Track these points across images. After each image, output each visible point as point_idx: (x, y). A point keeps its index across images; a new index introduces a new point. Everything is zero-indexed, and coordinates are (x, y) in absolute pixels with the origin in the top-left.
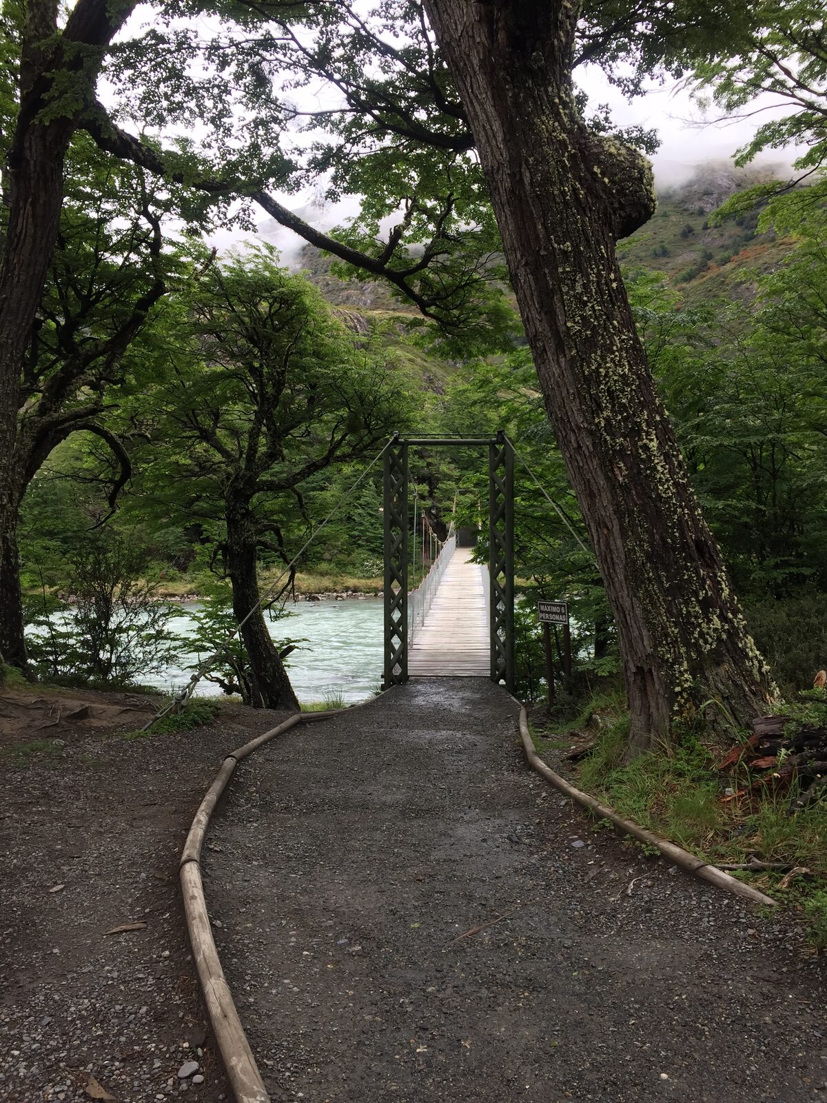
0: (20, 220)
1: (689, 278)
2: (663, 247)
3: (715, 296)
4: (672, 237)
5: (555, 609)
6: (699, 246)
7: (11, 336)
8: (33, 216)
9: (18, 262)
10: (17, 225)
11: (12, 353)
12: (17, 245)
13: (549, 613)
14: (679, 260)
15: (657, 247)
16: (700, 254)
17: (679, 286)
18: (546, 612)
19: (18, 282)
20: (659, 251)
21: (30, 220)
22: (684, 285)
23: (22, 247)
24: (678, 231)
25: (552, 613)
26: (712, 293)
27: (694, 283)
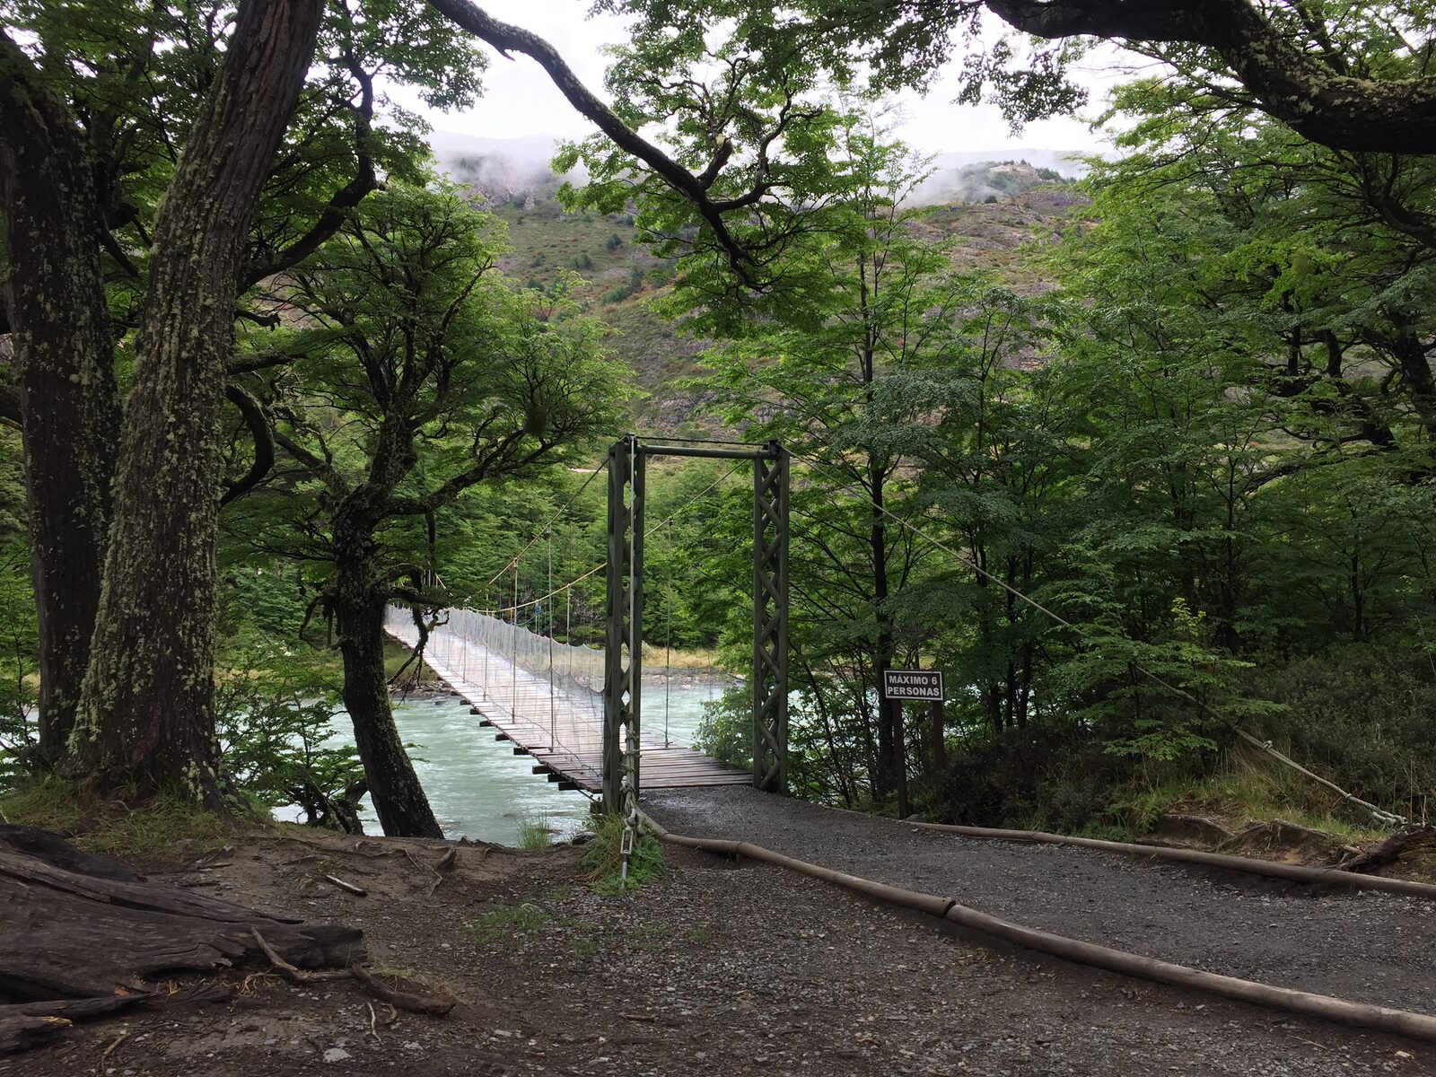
0: (266, 23)
1: (619, 298)
2: (586, 258)
3: (650, 323)
4: (596, 247)
5: (917, 680)
6: (629, 262)
7: (236, 212)
8: (291, 20)
9: (257, 91)
10: (260, 27)
11: (232, 243)
12: (258, 63)
13: (906, 686)
14: (606, 275)
15: (579, 256)
16: (630, 271)
17: (608, 306)
18: (900, 685)
19: (253, 124)
20: (581, 262)
21: (285, 25)
22: (614, 306)
23: (264, 68)
24: (604, 241)
25: (913, 686)
26: (647, 319)
27: (626, 304)
